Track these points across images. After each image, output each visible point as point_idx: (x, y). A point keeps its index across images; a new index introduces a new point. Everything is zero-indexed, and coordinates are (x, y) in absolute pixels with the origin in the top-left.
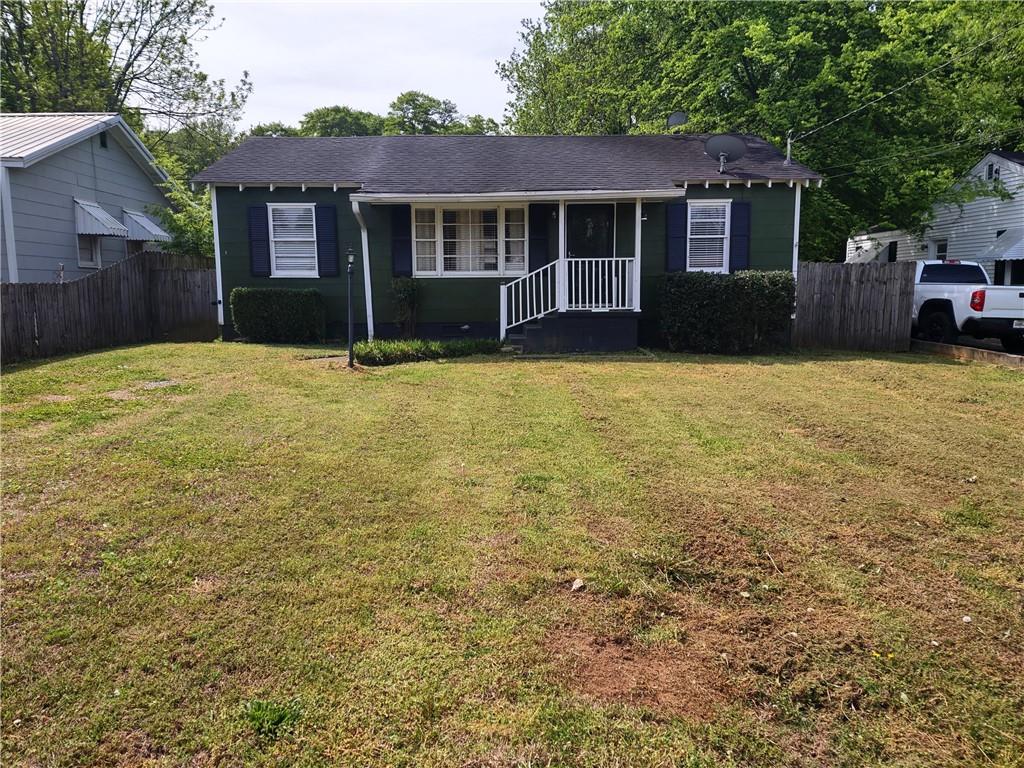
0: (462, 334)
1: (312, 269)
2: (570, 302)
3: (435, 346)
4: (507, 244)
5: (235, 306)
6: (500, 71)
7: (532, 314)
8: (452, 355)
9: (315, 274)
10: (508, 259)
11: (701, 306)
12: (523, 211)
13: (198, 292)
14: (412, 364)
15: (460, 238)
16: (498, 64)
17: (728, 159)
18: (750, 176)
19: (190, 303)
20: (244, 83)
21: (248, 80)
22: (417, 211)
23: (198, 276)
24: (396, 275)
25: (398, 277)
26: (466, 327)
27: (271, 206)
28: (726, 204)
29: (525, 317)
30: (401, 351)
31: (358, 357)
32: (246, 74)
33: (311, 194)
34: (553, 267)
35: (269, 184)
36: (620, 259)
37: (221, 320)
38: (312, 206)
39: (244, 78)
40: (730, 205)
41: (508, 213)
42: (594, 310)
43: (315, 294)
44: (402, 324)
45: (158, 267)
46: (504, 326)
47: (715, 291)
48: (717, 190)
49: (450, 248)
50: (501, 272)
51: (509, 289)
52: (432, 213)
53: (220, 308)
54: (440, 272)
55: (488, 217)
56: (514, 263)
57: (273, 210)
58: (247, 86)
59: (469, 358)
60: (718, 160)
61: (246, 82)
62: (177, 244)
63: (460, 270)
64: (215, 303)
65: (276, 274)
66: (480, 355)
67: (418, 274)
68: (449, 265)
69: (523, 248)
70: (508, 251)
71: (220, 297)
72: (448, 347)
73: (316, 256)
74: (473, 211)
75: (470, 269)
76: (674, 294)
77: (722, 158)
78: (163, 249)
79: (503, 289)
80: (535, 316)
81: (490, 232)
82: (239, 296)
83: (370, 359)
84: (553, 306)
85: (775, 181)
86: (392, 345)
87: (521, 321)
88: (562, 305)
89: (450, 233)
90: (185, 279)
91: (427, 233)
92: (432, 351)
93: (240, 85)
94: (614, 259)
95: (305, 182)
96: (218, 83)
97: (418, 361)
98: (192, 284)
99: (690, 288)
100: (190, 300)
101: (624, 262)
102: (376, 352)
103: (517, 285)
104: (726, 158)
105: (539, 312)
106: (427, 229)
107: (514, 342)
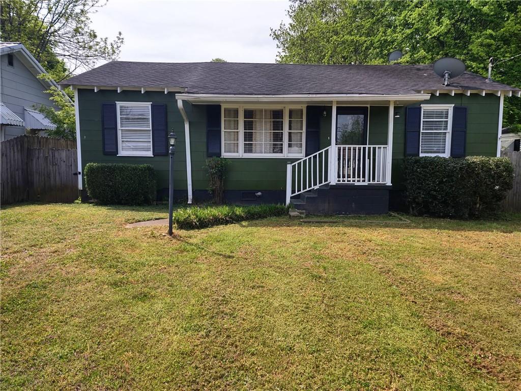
0: (258, 200)
1: (148, 150)
2: (339, 177)
3: (239, 211)
4: (290, 133)
5: (88, 177)
6: (272, 34)
7: (310, 186)
8: (252, 218)
9: (150, 154)
10: (290, 146)
11: (441, 182)
12: (302, 111)
13: (63, 165)
14: (221, 226)
15: (255, 130)
16: (272, 30)
17: (451, 76)
18: (468, 88)
19: (57, 174)
20: (119, 39)
21: (121, 37)
22: (225, 110)
23: (64, 154)
24: (210, 155)
25: (211, 157)
26: (259, 194)
27: (119, 104)
28: (450, 108)
29: (305, 188)
30: (213, 216)
31: (178, 222)
32: (120, 34)
33: (148, 96)
34: (327, 152)
35: (117, 87)
36: (372, 146)
37: (80, 187)
38: (149, 104)
39: (119, 36)
40: (452, 109)
41: (291, 112)
42: (357, 184)
43: (149, 169)
44: (213, 191)
45: (36, 146)
46: (289, 194)
47: (453, 172)
48: (444, 98)
49: (249, 137)
50: (286, 154)
51: (294, 167)
52: (236, 112)
53: (80, 177)
54: (241, 154)
55: (277, 115)
56: (295, 149)
57: (121, 107)
58: (121, 40)
59: (265, 221)
60: (443, 76)
61: (120, 39)
62: (58, 132)
63: (255, 152)
64: (76, 174)
65: (122, 153)
66: (274, 219)
67: (225, 155)
68: (249, 148)
69: (301, 137)
70: (290, 140)
71: (80, 170)
72: (249, 212)
73: (151, 140)
74: (266, 111)
75: (263, 152)
76: (420, 173)
77: (447, 75)
78: (49, 135)
79: (289, 167)
80: (313, 187)
81: (278, 126)
82: (91, 170)
83: (188, 223)
84: (326, 180)
85: (487, 92)
86: (206, 212)
87: (302, 191)
88: (333, 180)
89: (249, 126)
90: (54, 156)
91: (232, 126)
92: (236, 215)
93: (117, 39)
94: (367, 146)
95: (144, 87)
96: (104, 40)
97: (226, 224)
98: (59, 160)
99: (433, 169)
100: (57, 172)
101: (374, 149)
102: (193, 217)
103: (299, 164)
104: (449, 75)
105: (315, 184)
106: (232, 123)
107: (297, 207)
